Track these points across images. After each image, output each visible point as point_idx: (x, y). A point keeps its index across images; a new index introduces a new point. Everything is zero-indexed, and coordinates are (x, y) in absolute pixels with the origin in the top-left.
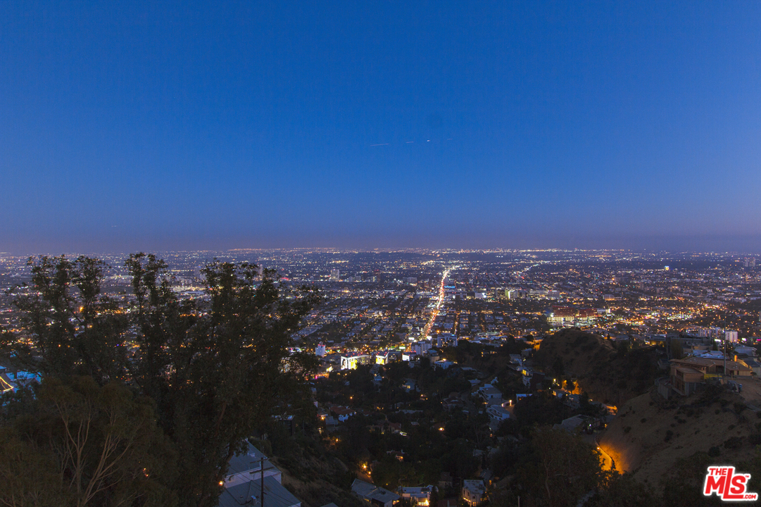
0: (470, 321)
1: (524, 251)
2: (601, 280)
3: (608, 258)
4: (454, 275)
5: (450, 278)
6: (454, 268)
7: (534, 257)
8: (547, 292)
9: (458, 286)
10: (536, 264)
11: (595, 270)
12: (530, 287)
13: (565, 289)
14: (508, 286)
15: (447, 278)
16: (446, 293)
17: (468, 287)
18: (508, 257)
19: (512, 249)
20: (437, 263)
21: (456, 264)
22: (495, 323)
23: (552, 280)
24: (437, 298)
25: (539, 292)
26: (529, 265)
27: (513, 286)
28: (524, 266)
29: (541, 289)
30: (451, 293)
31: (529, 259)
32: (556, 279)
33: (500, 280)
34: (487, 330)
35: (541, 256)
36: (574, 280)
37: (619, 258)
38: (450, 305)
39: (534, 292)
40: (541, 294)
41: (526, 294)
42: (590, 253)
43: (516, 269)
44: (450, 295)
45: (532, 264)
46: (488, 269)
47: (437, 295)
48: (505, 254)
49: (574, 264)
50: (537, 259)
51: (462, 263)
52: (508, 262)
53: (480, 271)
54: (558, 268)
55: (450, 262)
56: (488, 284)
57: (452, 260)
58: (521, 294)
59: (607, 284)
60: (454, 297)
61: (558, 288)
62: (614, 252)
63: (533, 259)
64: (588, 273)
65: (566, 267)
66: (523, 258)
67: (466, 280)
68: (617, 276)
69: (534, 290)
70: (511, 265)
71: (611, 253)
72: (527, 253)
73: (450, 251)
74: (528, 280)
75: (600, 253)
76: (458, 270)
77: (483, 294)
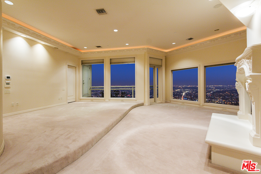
7: (214, 88)
8: (219, 100)
10: (215, 90)
13: (224, 99)
23: (220, 96)
26: (212, 91)
29: (216, 99)
31: (212, 89)
32: (222, 96)
35: (216, 88)
36: (227, 96)
45: (213, 91)
49: (228, 91)
50: (215, 89)
54: (222, 92)
57: (186, 89)
61: (222, 99)
64: (232, 93)
65: (225, 91)
69: (214, 99)
73: (185, 86)
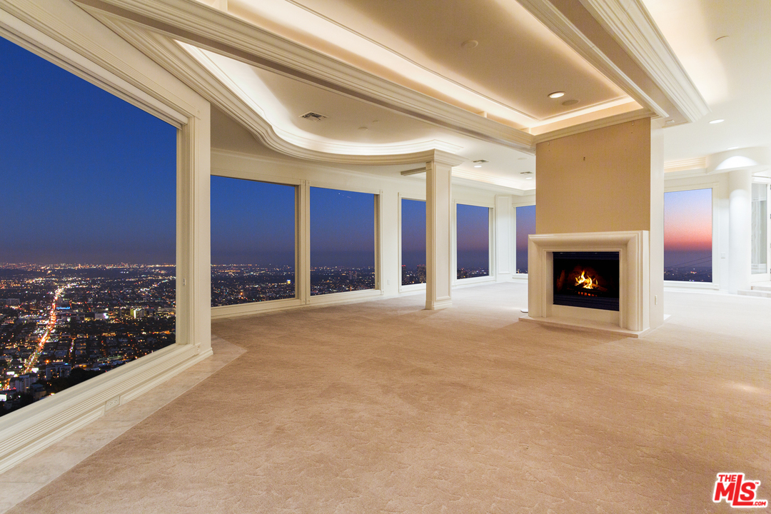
0: (88, 346)
1: (153, 266)
2: (230, 295)
3: (237, 273)
4: (68, 294)
5: (64, 297)
6: (69, 286)
9: (74, 307)
11: (225, 285)
12: (158, 304)
14: (134, 304)
15: (60, 298)
16: (59, 316)
17: (86, 307)
18: (134, 273)
19: (139, 264)
20: (47, 281)
21: (72, 281)
22: (118, 346)
24: (47, 322)
25: (167, 309)
27: (139, 304)
28: (152, 282)
30: (65, 315)
33: (124, 297)
34: (108, 354)
37: (247, 273)
38: (63, 330)
39: (163, 310)
40: (170, 311)
41: (154, 312)
42: (220, 268)
43: (143, 286)
44: (63, 318)
46: (110, 286)
47: (47, 318)
48: (131, 270)
51: (80, 281)
52: (134, 278)
53: (101, 289)
55: (64, 279)
56: (111, 303)
58: (148, 313)
59: (235, 299)
60: (69, 320)
62: (242, 267)
63: (162, 275)
66: (151, 274)
67: (84, 299)
68: (245, 290)
70: (137, 281)
71: (239, 268)
72: (155, 268)
74: (157, 298)
75: (230, 268)
76: (74, 289)
77: (105, 314)
